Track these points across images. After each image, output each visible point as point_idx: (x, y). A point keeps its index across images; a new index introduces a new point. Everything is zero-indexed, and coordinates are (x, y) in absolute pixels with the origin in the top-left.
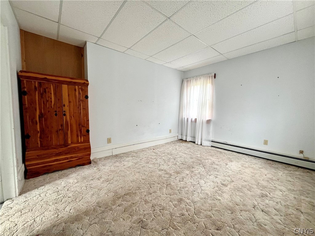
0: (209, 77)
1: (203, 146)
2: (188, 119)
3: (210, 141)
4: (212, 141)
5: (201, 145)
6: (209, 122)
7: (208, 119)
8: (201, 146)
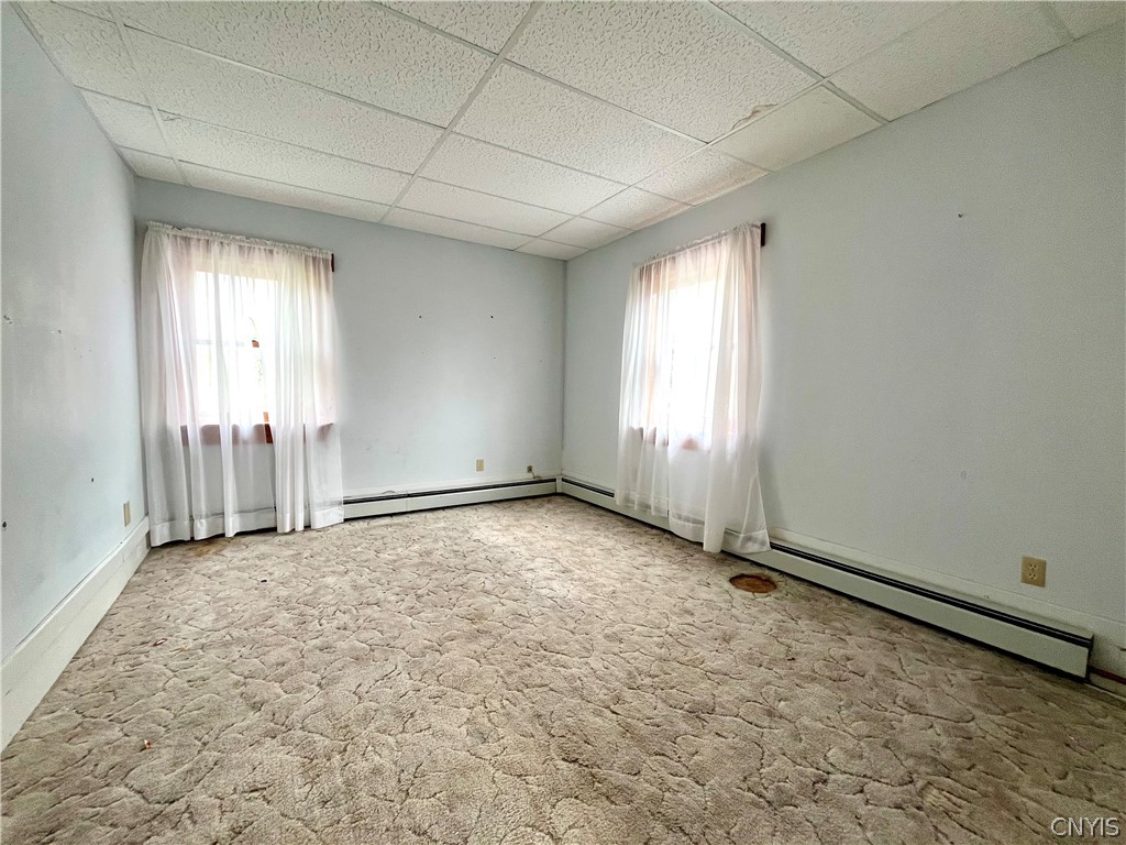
0: (314, 259)
1: (318, 531)
2: (184, 430)
3: (340, 504)
4: (346, 503)
5: (308, 527)
6: (324, 431)
7: (321, 422)
8: (313, 534)
